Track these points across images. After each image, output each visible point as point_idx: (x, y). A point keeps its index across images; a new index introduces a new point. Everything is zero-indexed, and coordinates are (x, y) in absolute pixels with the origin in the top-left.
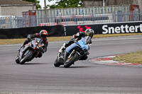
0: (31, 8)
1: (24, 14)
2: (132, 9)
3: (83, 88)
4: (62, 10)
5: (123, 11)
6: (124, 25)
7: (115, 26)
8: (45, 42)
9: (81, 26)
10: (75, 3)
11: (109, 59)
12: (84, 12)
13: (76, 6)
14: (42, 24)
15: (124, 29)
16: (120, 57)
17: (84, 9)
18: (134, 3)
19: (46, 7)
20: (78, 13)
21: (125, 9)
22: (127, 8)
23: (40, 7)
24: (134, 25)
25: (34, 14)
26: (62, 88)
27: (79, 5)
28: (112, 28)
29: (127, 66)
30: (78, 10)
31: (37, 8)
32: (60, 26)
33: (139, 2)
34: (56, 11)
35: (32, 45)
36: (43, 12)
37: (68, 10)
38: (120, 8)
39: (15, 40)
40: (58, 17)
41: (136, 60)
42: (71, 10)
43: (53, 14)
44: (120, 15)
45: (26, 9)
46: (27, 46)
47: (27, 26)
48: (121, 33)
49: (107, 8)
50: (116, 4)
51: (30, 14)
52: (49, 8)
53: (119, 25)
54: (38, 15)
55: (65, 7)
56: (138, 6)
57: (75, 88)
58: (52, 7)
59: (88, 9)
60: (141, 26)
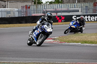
1: (23, 7)
2: (95, 5)
12: (63, 7)
17: (63, 5)
20: (59, 7)
21: (90, 5)
22: (92, 4)
25: (29, 7)
30: (58, 5)
36: (35, 7)
37: (52, 5)
38: (87, 4)
40: (45, 10)
42: (54, 5)
44: (87, 8)
45: (24, 4)
49: (78, 4)
50: (84, 1)
51: (26, 8)
54: (32, 8)
59: (65, 5)
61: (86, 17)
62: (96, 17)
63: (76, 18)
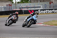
0: (10, 3)
1: (7, 5)
2: (50, 3)
3: (31, 35)
4: (22, 4)
5: (47, 4)
7: (43, 10)
8: (17, 17)
9: (30, 10)
10: (27, 1)
11: (41, 24)
12: (31, 5)
13: (28, 2)
15: (47, 12)
16: (46, 23)
17: (31, 4)
18: (51, 1)
19: (16, 3)
21: (47, 3)
22: (48, 3)
23: (13, 2)
24: (51, 10)
26: (22, 35)
27: (29, 2)
28: (42, 11)
29: (48, 26)
30: (29, 4)
31: (12, 3)
32: (22, 10)
33: (53, 1)
34: (20, 4)
35: (12, 18)
36: (15, 5)
37: (25, 4)
38: (45, 3)
39: (3, 16)
40: (21, 7)
41: (52, 24)
42: (26, 4)
43: (18, 5)
45: (8, 3)
46: (10, 18)
47: (8, 10)
48: (46, 13)
49: (40, 3)
50: (44, 1)
51: (9, 5)
52: (17, 3)
53: (45, 10)
54: (13, 6)
55: (23, 2)
57: (28, 35)
58: (18, 3)
59: (32, 3)
60: (54, 10)
61: (46, 11)
62: (52, 11)
63: (40, 11)
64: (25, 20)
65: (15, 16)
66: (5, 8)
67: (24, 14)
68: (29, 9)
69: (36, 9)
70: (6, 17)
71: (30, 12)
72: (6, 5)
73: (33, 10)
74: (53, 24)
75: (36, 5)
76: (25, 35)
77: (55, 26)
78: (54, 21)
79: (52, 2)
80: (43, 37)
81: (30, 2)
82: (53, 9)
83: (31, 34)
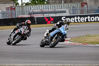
0: (12, 5)
1: (7, 9)
2: (82, 6)
3: (48, 61)
4: (34, 6)
5: (76, 7)
6: (77, 16)
7: (70, 17)
8: (29, 29)
9: (47, 18)
12: (49, 8)
13: (44, 4)
14: (20, 16)
16: (74, 39)
17: (49, 6)
18: (84, 1)
19: (22, 4)
20: (45, 8)
21: (78, 5)
22: (79, 4)
23: (18, 4)
24: (84, 16)
25: (14, 9)
27: (45, 3)
28: (69, 19)
30: (45, 6)
31: (16, 5)
34: (29, 7)
35: (21, 31)
36: (20, 8)
37: (38, 6)
38: (74, 5)
40: (31, 11)
42: (40, 6)
43: (27, 9)
44: (74, 9)
45: (9, 5)
46: (16, 32)
47: (10, 18)
48: (75, 22)
49: (65, 5)
50: (71, 2)
51: (11, 9)
52: (24, 5)
54: (17, 9)
55: (36, 4)
56: (86, 4)
58: (27, 4)
59: (52, 6)
60: (89, 17)
61: (76, 18)
62: (86, 18)
64: (45, 35)
65: (25, 27)
66: (3, 13)
67: (37, 24)
68: (45, 15)
69: (58, 15)
70: (5, 29)
71: (47, 20)
72: (5, 9)
73: (52, 17)
74: (88, 42)
75: (58, 7)
76: (38, 61)
77: (91, 45)
78: (89, 36)
79: (85, 3)
80: (70, 63)
81: (48, 3)
82: (87, 16)
83: (49, 59)
